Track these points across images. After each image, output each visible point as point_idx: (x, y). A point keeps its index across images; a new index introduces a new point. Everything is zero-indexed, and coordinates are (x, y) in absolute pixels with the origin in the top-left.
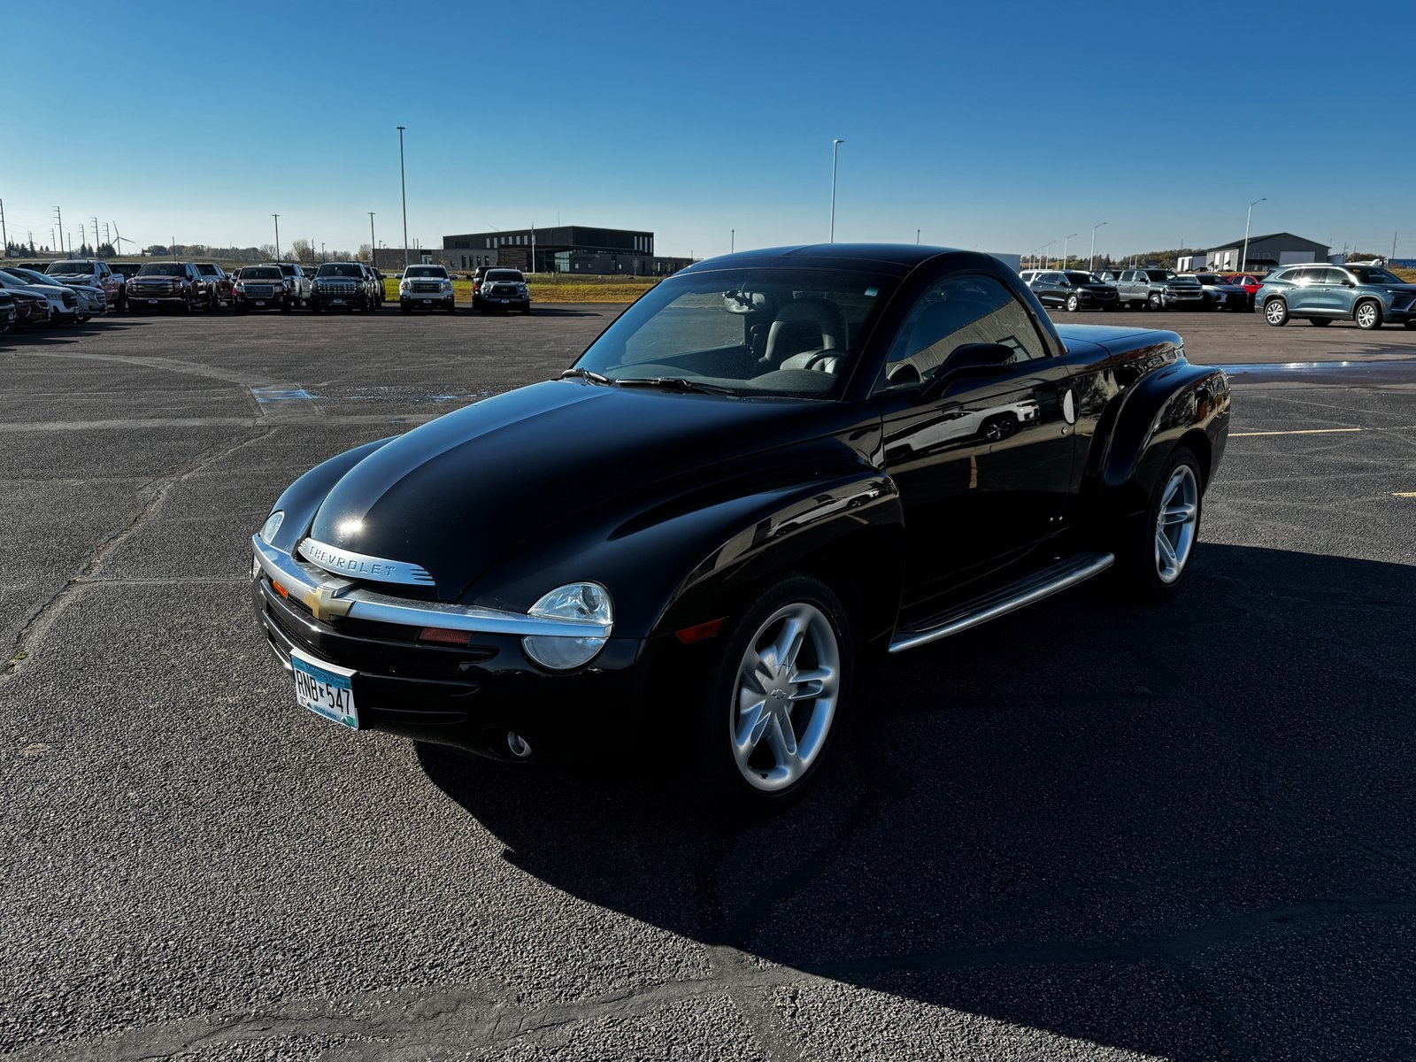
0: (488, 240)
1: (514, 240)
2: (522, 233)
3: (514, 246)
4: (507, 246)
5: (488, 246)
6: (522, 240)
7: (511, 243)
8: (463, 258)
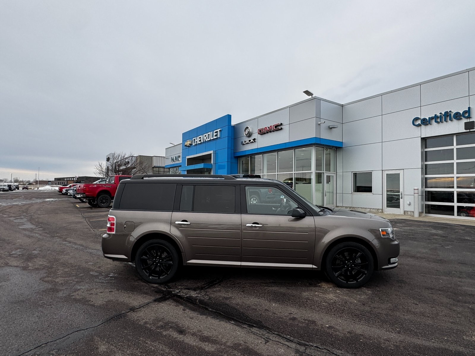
0: (65, 179)
1: (72, 179)
2: (73, 178)
3: (72, 180)
4: (70, 180)
5: (65, 180)
6: (73, 179)
7: (71, 179)
8: (59, 182)
